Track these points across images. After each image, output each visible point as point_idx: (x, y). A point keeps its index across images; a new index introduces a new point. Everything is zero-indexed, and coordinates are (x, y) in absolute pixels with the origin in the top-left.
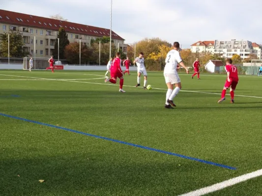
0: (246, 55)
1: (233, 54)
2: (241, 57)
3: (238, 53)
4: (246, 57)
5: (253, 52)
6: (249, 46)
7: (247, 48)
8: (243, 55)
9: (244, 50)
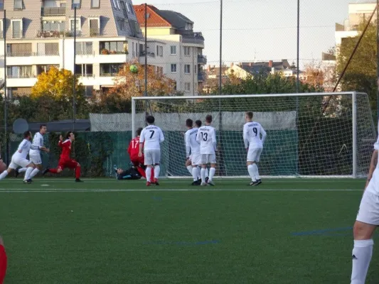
0: (106, 69)
1: (40, 69)
2: (84, 81)
3: (66, 59)
4: (109, 81)
5: (143, 52)
6: (120, 22)
7: (112, 33)
8: (89, 69)
9: (96, 41)
